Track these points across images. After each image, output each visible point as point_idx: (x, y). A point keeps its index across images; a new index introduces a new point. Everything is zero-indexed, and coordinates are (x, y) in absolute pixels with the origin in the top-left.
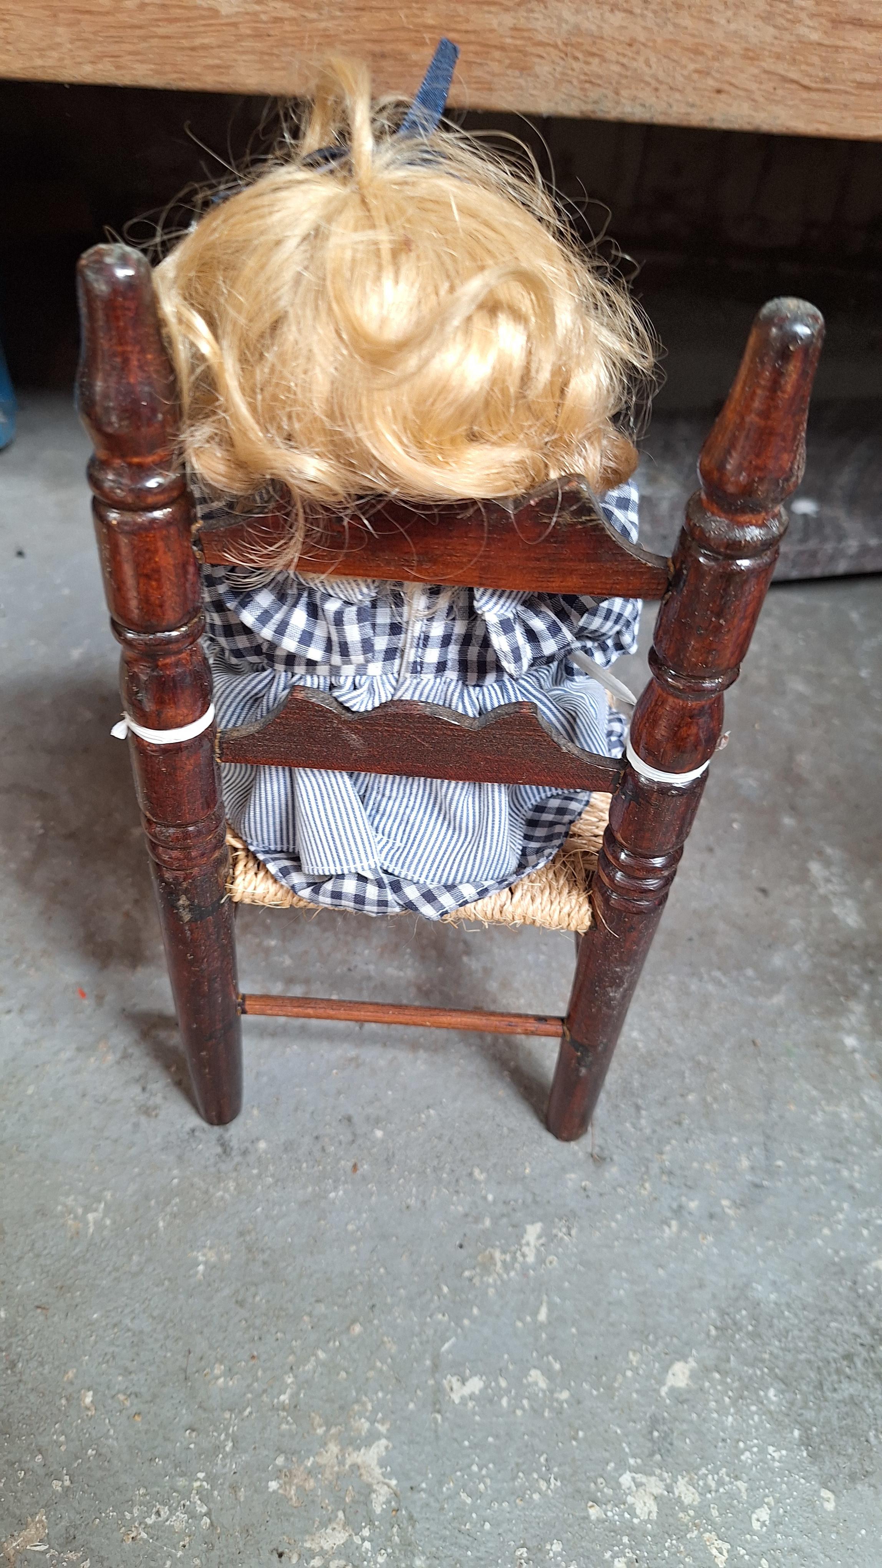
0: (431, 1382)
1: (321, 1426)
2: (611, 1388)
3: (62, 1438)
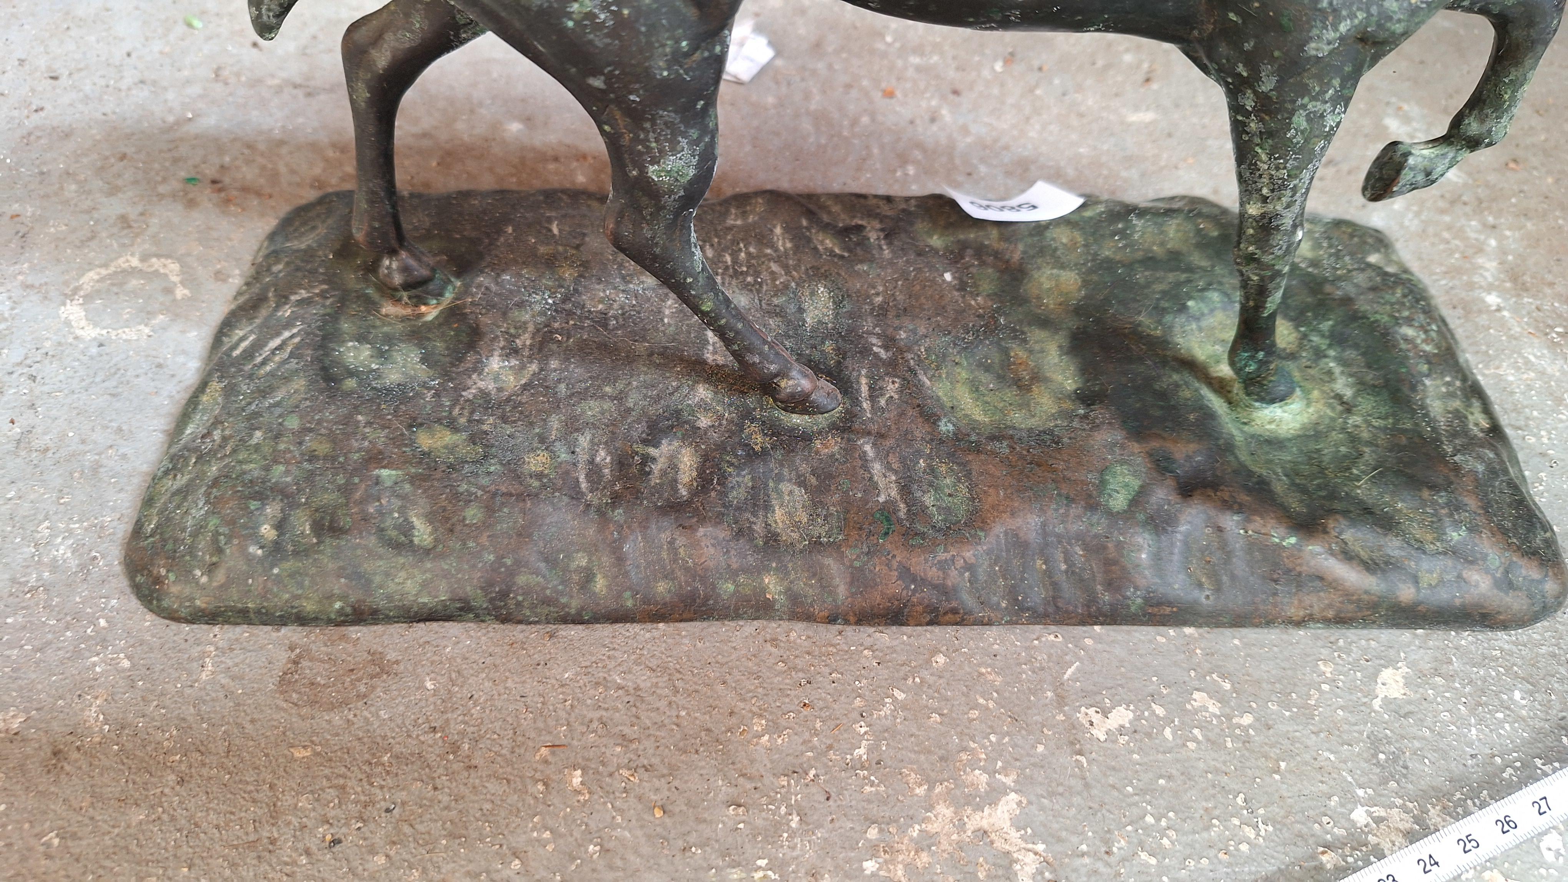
0: (1061, 717)
1: (921, 785)
2: (1306, 706)
3: (547, 835)
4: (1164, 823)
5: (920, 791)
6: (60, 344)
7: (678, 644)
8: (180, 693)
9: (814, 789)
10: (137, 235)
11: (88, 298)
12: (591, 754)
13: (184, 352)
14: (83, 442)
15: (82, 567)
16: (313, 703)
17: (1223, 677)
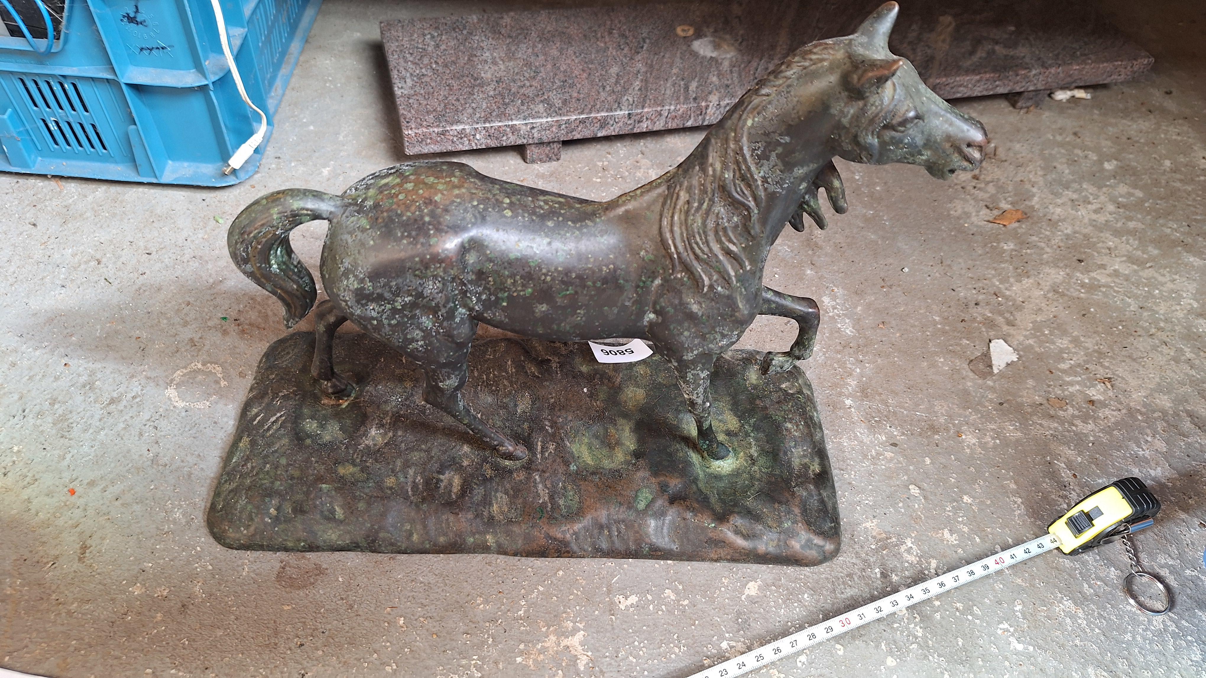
0: (607, 599)
1: (544, 627)
2: (713, 597)
3: (388, 644)
4: (642, 645)
5: (544, 629)
6: (167, 410)
7: (448, 564)
8: (234, 580)
9: (499, 628)
10: (199, 350)
11: (178, 385)
12: (408, 611)
13: (226, 416)
14: (182, 461)
15: (187, 523)
16: (291, 586)
17: (680, 583)
